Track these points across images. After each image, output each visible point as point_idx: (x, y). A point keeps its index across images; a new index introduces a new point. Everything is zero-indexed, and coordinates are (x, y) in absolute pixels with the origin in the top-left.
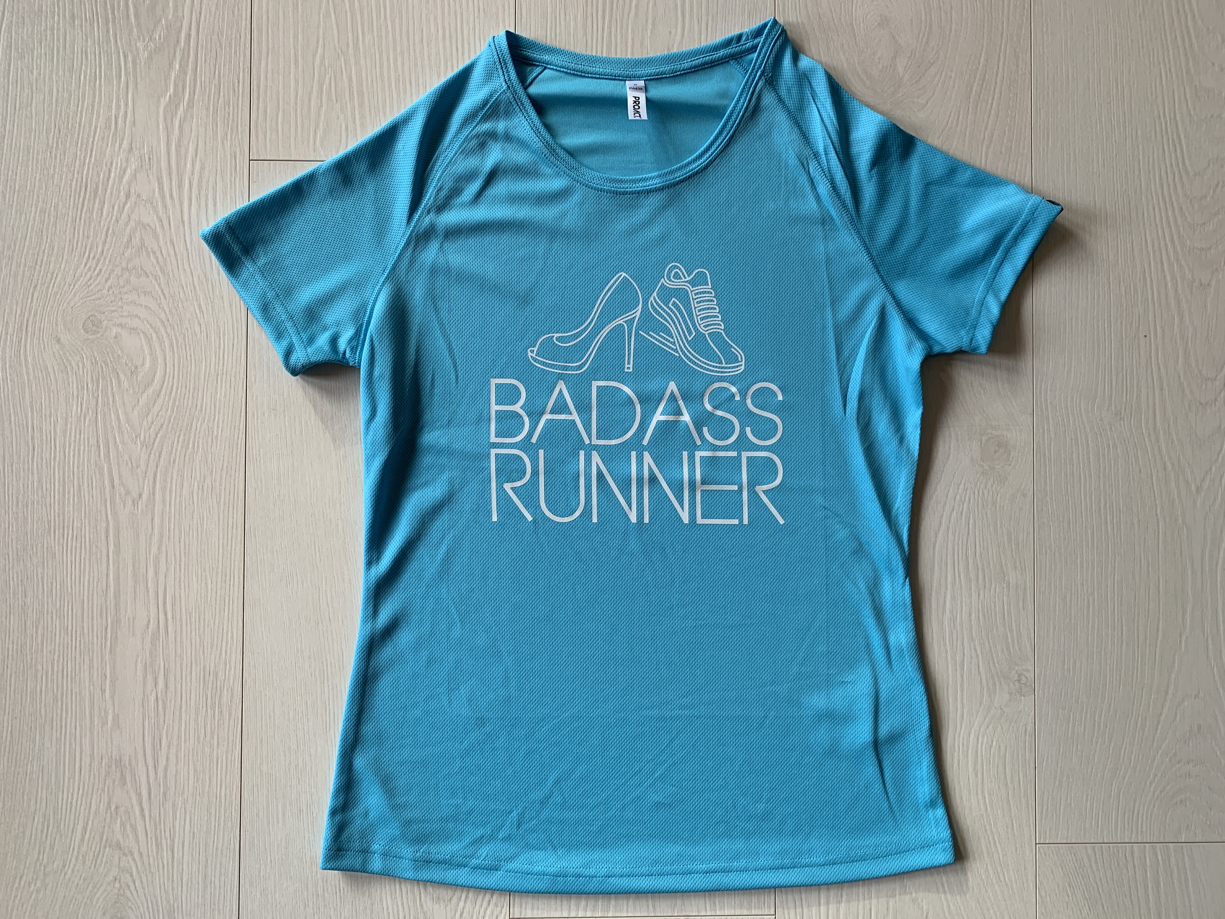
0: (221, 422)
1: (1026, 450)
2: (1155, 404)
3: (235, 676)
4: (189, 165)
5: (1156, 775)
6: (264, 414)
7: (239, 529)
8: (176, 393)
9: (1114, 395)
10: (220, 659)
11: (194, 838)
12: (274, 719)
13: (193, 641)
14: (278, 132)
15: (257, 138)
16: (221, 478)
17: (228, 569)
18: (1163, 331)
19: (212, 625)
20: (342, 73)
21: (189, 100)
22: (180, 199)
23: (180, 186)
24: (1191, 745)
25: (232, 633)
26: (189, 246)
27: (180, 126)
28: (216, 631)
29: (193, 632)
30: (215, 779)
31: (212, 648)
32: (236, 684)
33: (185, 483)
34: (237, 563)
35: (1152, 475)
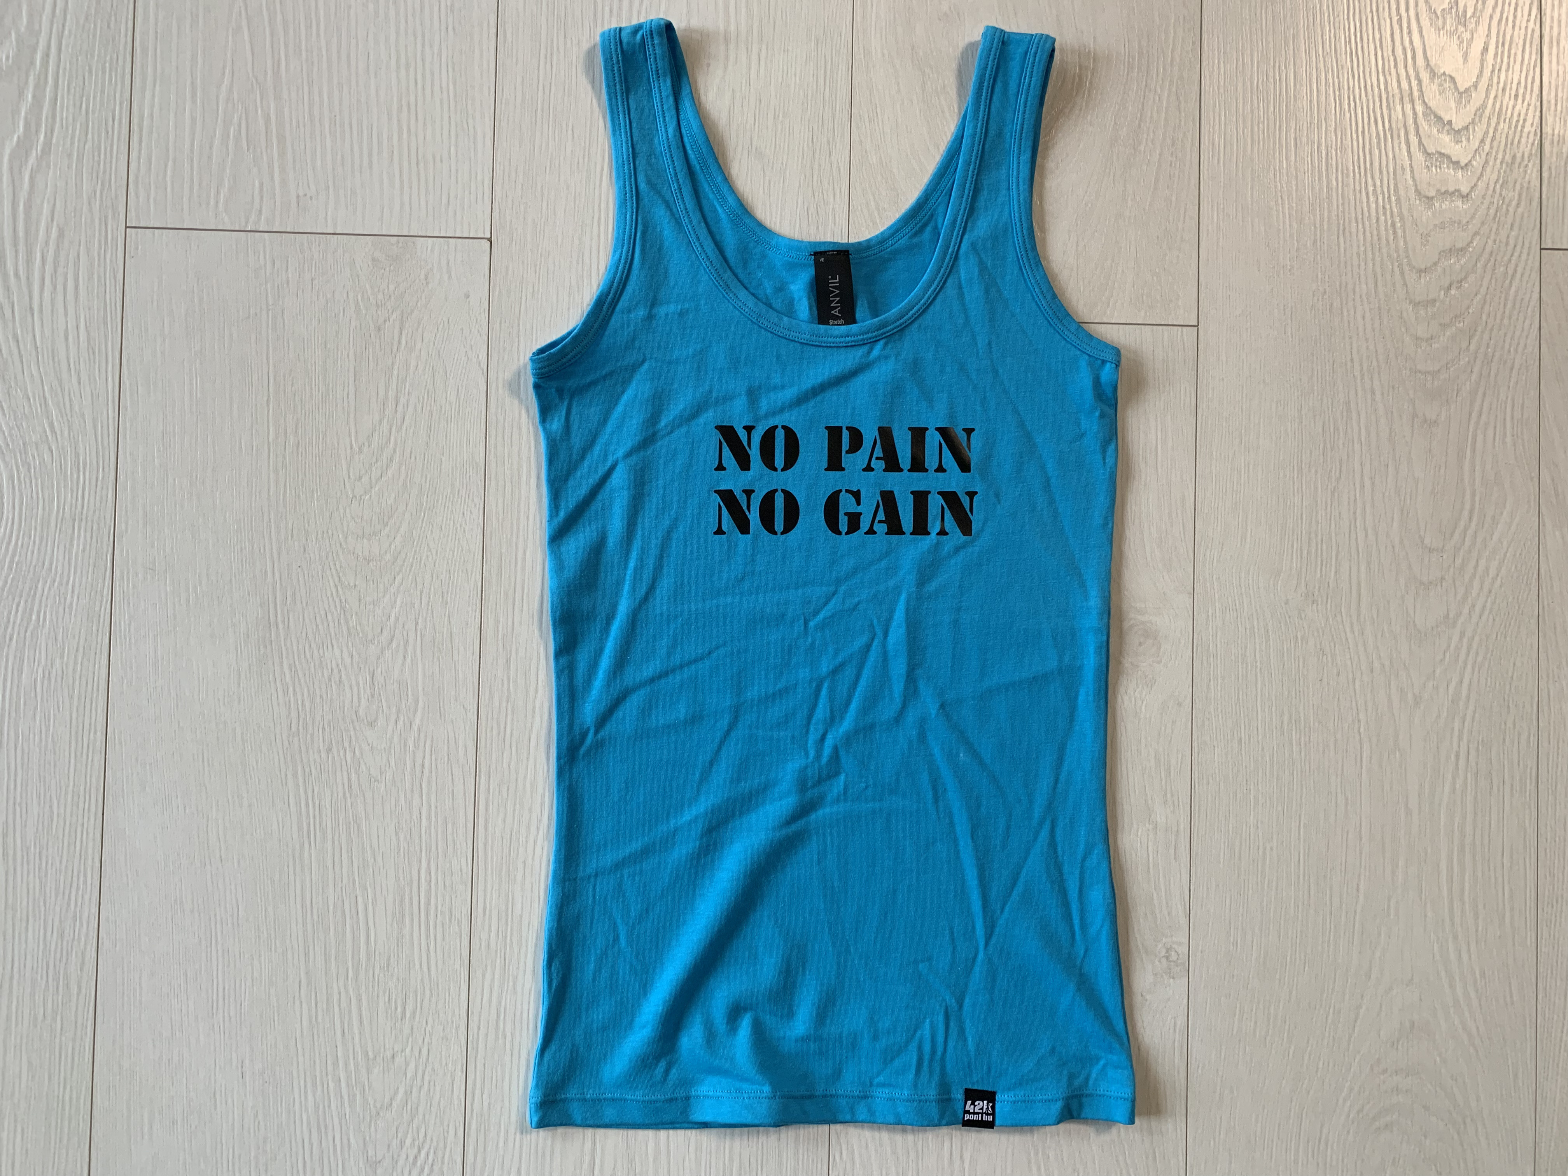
0: (77, 585)
1: (1183, 642)
2: (1359, 584)
3: (87, 934)
4: (42, 232)
5: (1351, 1090)
6: (137, 575)
7: (99, 734)
8: (16, 544)
9: (1304, 570)
10: (67, 911)
12: (141, 995)
13: (31, 886)
14: (166, 188)
15: (137, 196)
16: (76, 663)
17: (82, 788)
18: (1373, 483)
19: (58, 864)
20: (256, 110)
21: (45, 144)
22: (28, 278)
23: (29, 262)
24: (1400, 1047)
25: (85, 876)
26: (38, 344)
27: (32, 178)
28: (63, 874)
29: (31, 875)
30: (57, 1077)
31: (57, 896)
32: (89, 947)
33: (25, 669)
34: (94, 780)
35: (1354, 680)
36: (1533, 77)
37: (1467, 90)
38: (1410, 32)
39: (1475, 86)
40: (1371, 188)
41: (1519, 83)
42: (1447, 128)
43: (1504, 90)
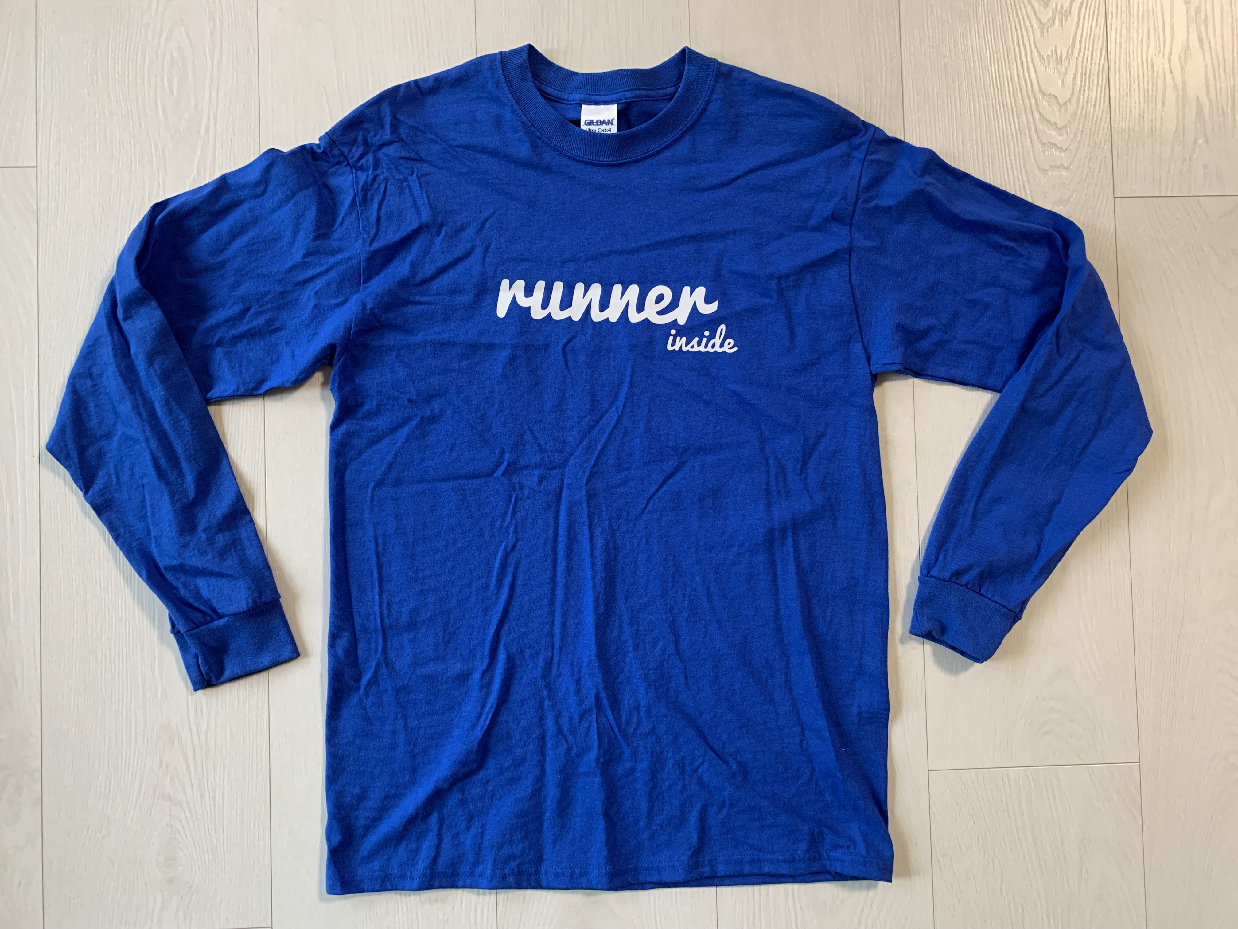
1: (909, 446)
5: (1025, 711)
6: (279, 437)
11: (231, 789)
24: (1053, 684)
30: (248, 739)
36: (1105, 93)
37: (1065, 104)
38: (1028, 70)
39: (1070, 100)
40: (1009, 166)
41: (1096, 98)
42: (1054, 126)
43: (1087, 102)
